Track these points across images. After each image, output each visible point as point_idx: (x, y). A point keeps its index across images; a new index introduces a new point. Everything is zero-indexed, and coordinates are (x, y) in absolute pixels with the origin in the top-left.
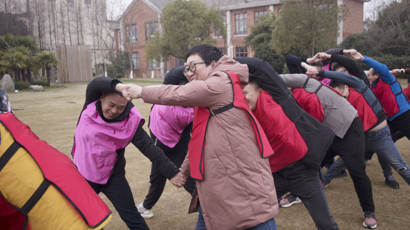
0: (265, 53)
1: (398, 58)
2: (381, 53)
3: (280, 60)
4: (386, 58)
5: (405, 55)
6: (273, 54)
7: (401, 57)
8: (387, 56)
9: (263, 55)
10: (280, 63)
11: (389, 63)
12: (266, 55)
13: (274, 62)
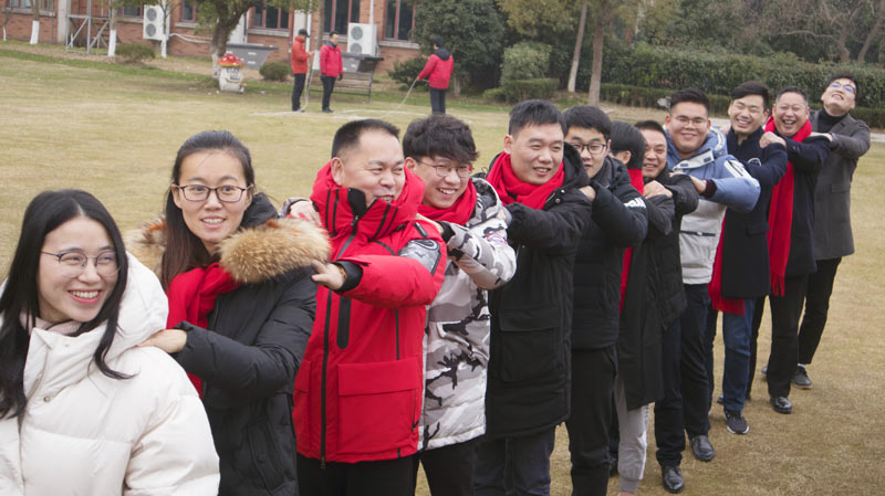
0: (453, 11)
1: (810, 67)
2: (767, 46)
3: (494, 37)
4: (780, 64)
5: (826, 59)
6: (476, 18)
7: (817, 63)
8: (780, 56)
9: (448, 16)
10: (491, 46)
11: (787, 78)
12: (456, 20)
13: (475, 41)
